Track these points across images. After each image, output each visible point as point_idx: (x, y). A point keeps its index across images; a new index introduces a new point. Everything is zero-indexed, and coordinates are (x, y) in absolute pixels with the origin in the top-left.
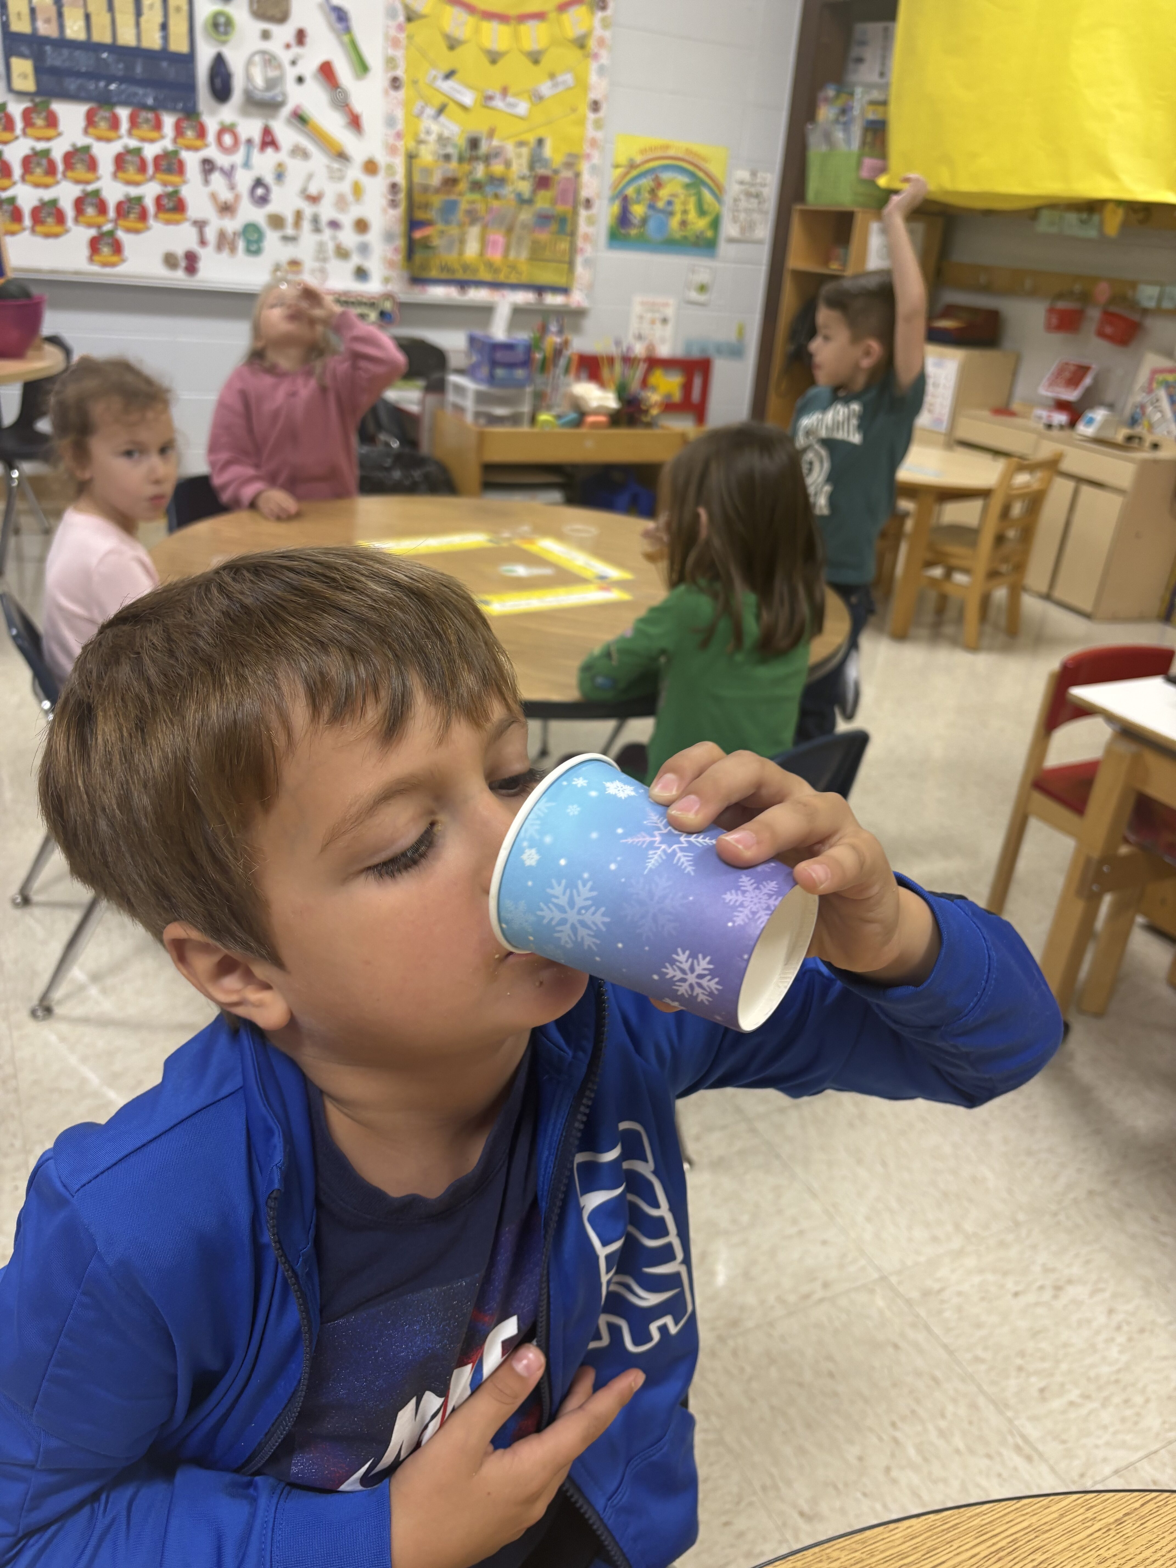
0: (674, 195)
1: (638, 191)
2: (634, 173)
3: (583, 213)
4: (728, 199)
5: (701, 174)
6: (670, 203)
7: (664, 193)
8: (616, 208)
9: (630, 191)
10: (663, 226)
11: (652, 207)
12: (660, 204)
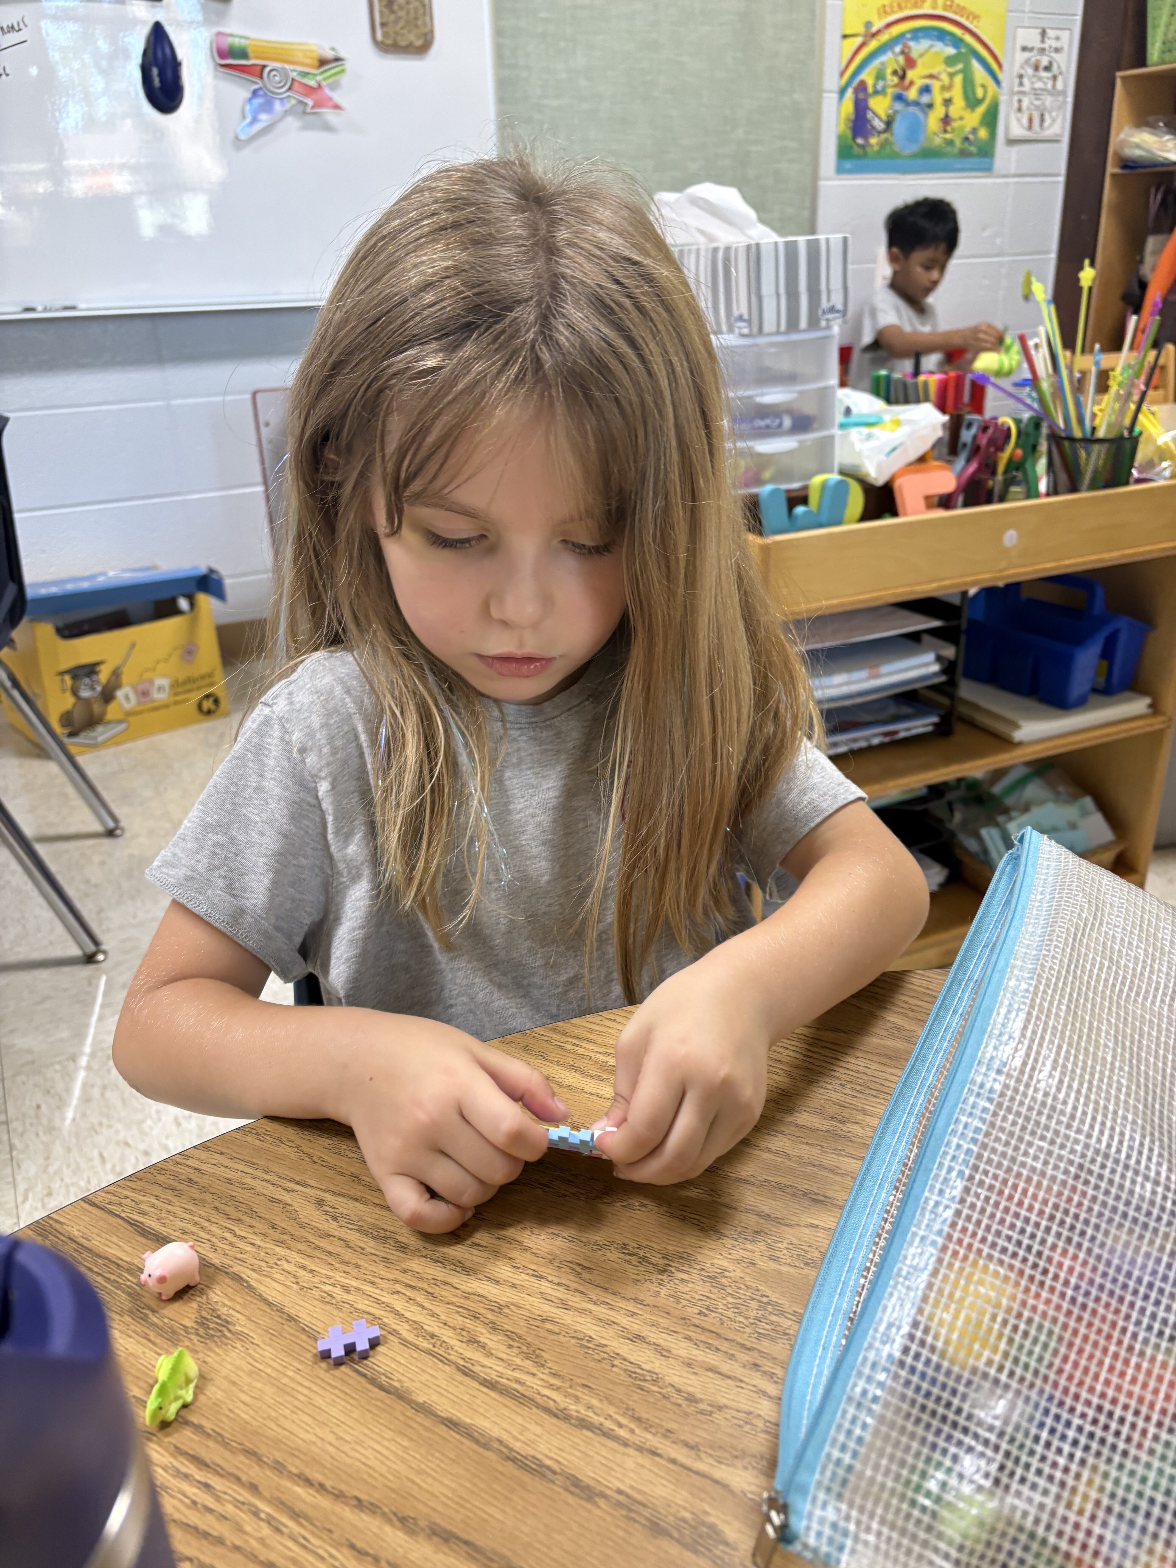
0: (933, 76)
1: (880, 76)
2: (874, 44)
4: (1007, 76)
5: (968, 38)
6: (926, 89)
7: (916, 75)
8: (848, 105)
9: (868, 76)
10: (916, 129)
11: (899, 98)
12: (912, 94)
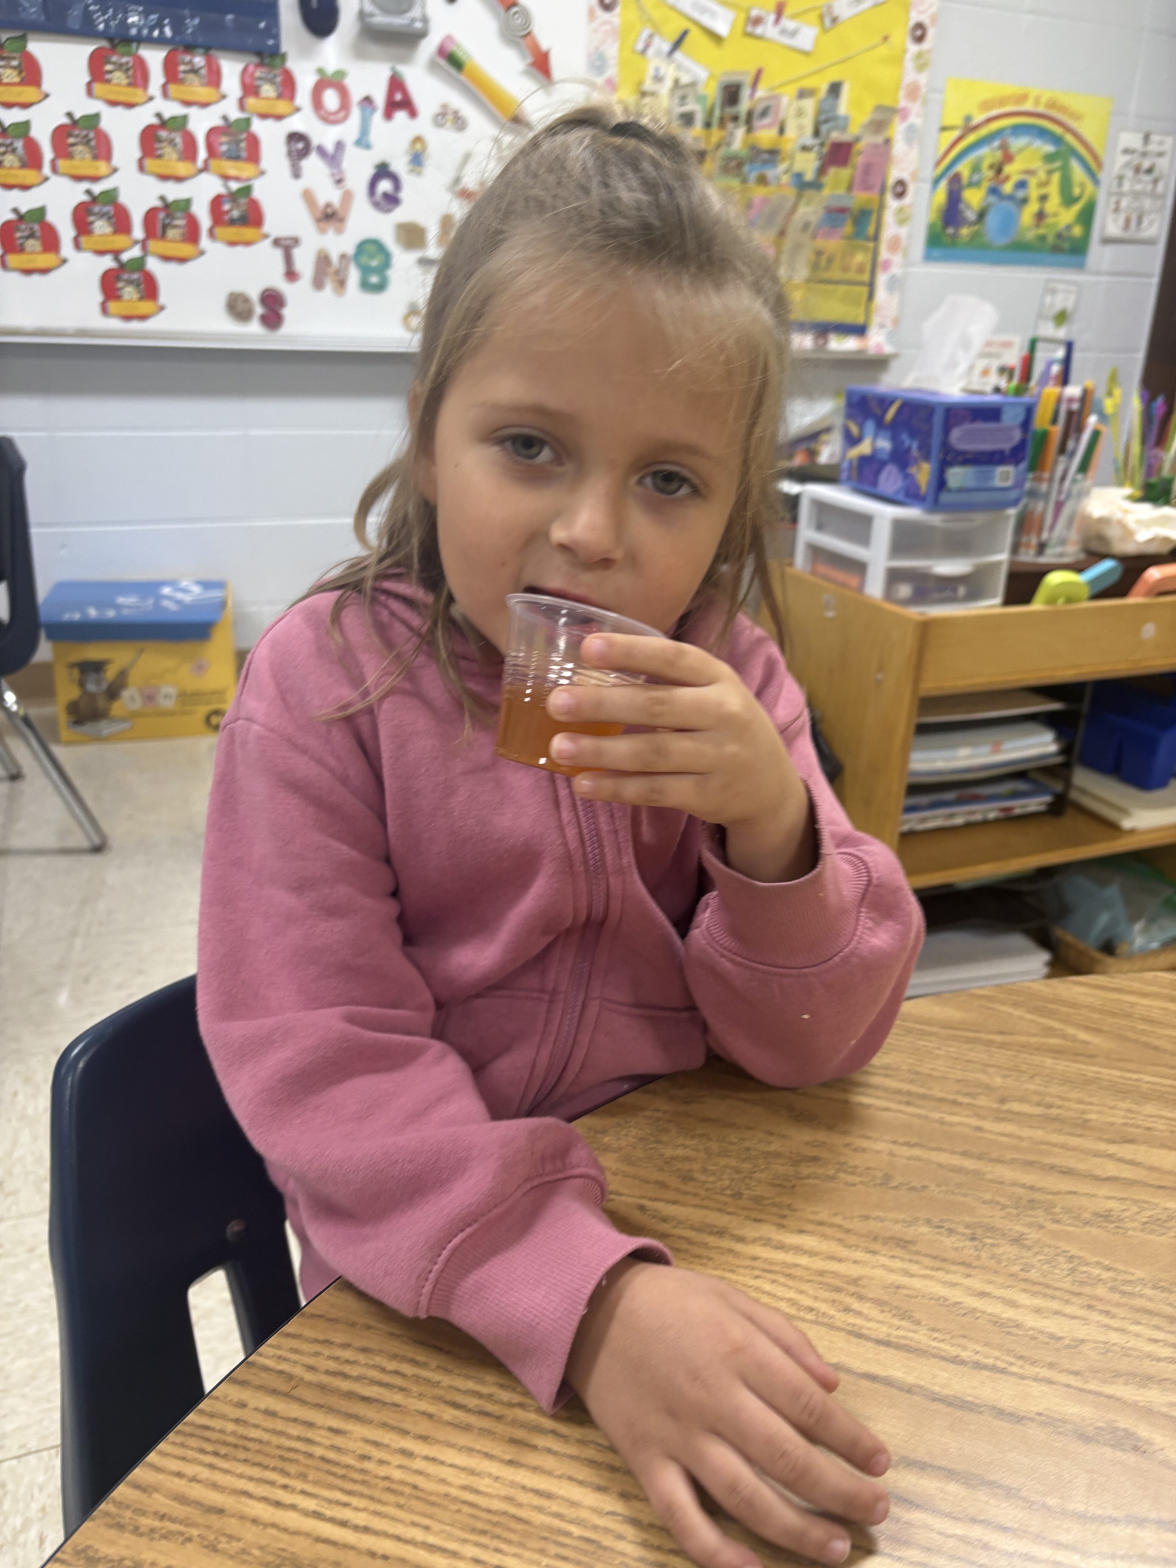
0: (1030, 172)
1: (976, 168)
2: (971, 138)
3: (892, 204)
4: (1106, 176)
5: (1069, 138)
7: (1013, 170)
8: (941, 196)
9: (964, 169)
10: (1008, 223)
11: (994, 191)
12: (1007, 188)
